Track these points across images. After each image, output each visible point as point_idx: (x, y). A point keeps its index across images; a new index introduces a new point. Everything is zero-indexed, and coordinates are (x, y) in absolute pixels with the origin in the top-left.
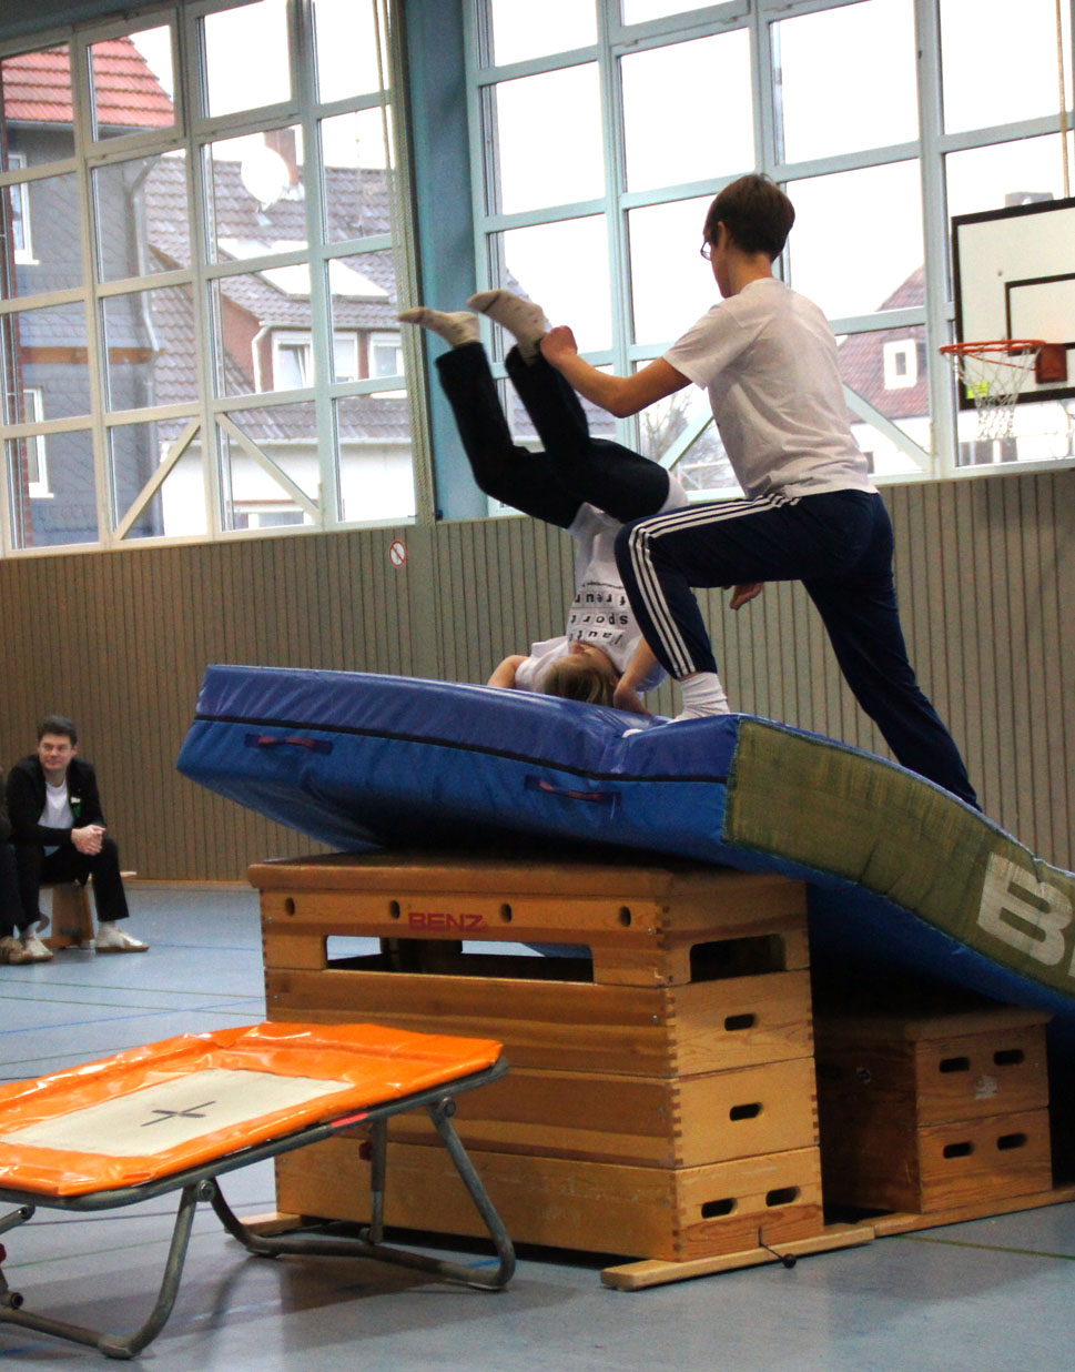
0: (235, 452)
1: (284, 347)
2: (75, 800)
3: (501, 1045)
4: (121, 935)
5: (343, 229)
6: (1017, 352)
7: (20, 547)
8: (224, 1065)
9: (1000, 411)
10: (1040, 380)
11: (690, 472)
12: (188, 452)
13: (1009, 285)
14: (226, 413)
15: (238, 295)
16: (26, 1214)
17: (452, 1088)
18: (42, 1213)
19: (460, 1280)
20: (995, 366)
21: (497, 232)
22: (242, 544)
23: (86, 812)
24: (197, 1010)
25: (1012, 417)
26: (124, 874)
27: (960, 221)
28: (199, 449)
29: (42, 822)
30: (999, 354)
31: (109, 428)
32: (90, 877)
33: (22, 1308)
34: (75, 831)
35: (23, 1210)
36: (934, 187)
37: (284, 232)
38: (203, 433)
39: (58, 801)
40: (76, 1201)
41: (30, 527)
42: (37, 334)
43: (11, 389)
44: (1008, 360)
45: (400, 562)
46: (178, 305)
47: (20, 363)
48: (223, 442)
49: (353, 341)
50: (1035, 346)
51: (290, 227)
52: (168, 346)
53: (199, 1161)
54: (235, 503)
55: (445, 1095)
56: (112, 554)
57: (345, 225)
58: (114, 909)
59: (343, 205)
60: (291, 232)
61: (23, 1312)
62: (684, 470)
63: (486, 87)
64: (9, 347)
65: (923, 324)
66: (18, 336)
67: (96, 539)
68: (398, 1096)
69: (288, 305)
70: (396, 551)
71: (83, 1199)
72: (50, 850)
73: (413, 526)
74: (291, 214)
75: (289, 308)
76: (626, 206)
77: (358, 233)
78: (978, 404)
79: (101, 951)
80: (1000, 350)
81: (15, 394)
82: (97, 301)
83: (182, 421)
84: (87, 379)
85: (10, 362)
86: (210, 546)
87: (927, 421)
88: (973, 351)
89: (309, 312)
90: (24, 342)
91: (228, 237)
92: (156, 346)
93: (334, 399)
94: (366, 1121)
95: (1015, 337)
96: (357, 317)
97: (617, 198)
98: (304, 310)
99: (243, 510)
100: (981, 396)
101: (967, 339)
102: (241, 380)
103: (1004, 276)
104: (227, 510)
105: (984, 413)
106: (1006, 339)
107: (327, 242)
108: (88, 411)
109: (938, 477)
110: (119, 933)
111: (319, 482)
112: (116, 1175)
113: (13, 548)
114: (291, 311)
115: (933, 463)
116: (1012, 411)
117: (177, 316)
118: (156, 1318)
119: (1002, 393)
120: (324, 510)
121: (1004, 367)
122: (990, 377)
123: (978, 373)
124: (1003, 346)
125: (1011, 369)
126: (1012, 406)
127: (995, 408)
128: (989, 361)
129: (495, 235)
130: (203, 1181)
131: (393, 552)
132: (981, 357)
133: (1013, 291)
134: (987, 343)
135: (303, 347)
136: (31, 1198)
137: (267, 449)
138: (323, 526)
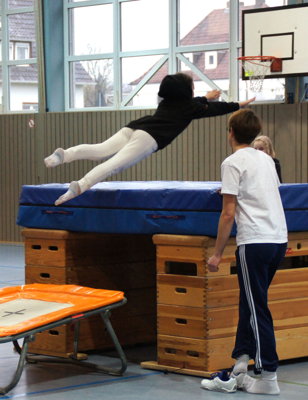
3: (123, 293)
6: (265, 60)
8: (24, 298)
9: (258, 82)
10: (272, 71)
13: (262, 36)
17: (110, 307)
20: (258, 65)
25: (262, 84)
27: (245, 12)
30: (258, 61)
44: (262, 63)
45: (32, 126)
50: (271, 59)
55: (107, 309)
68: (94, 309)
73: (37, 113)
76: (121, 1)
78: (250, 79)
88: (249, 59)
93: (9, 66)
94: (83, 317)
95: (263, 55)
100: (252, 75)
101: (246, 55)
103: (260, 33)
105: (253, 82)
106: (260, 55)
107: (8, 8)
111: (2, 96)
112: (2, 332)
115: (230, 99)
116: (262, 82)
119: (259, 75)
120: (3, 106)
121: (260, 66)
122: (255, 69)
123: (251, 67)
124: (260, 58)
125: (262, 67)
126: (262, 80)
127: (256, 80)
128: (255, 64)
129: (71, 9)
130: (32, 335)
131: (30, 122)
132: (251, 62)
133: (264, 38)
134: (255, 57)
138: (3, 112)
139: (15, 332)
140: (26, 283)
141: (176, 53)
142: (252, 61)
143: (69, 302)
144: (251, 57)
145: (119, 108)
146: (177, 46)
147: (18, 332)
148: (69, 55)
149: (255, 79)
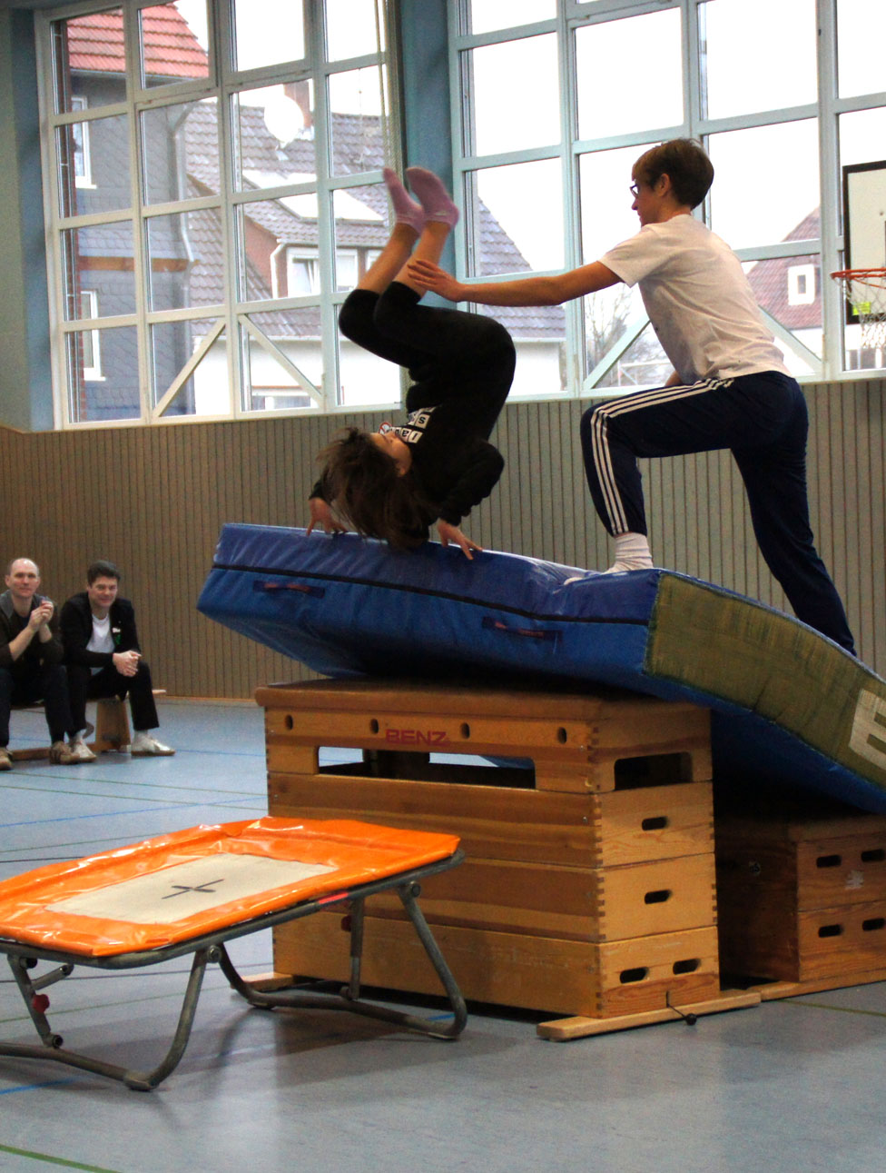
0: (253, 346)
1: (297, 261)
2: (116, 630)
3: (459, 839)
5: (347, 165)
7: (76, 421)
8: (232, 851)
9: (879, 326)
11: (628, 370)
12: (215, 344)
14: (246, 315)
15: (259, 217)
16: (66, 972)
17: (418, 873)
18: (79, 970)
19: (421, 1030)
20: (876, 289)
21: (472, 171)
22: (258, 422)
23: (125, 640)
24: (213, 805)
26: (155, 691)
27: (849, 170)
28: (224, 343)
29: (91, 648)
30: (879, 279)
31: (151, 325)
33: (62, 1047)
34: (117, 656)
35: (64, 968)
36: (829, 141)
37: (299, 167)
38: (228, 330)
39: (102, 631)
40: (108, 961)
41: (83, 405)
42: (92, 246)
43: (71, 291)
46: (211, 224)
47: (79, 269)
48: (244, 338)
49: (354, 257)
51: (304, 162)
52: (201, 257)
53: (210, 930)
54: (252, 388)
55: (411, 879)
56: (151, 428)
57: (349, 161)
58: (147, 720)
59: (347, 144)
60: (305, 167)
61: (63, 1051)
62: (624, 368)
63: (465, 51)
64: (69, 257)
65: (818, 254)
66: (77, 248)
67: (138, 415)
68: (374, 879)
69: (301, 226)
71: (115, 959)
72: (95, 671)
73: (398, 411)
74: (305, 151)
75: (301, 229)
76: (578, 152)
77: (359, 169)
78: (861, 320)
79: (136, 754)
80: (880, 276)
81: (74, 295)
82: (142, 219)
83: (213, 320)
84: (132, 284)
85: (70, 269)
86: (232, 424)
87: (820, 332)
88: (859, 276)
89: (316, 232)
90: (81, 253)
91: (252, 169)
92: (192, 259)
93: (335, 306)
94: (347, 899)
96: (357, 237)
97: (571, 144)
98: (314, 230)
99: (261, 393)
100: (864, 313)
101: (854, 266)
102: (261, 286)
103: (884, 215)
104: (247, 394)
105: (866, 326)
107: (332, 175)
108: (132, 309)
109: (828, 379)
110: (152, 740)
111: (322, 372)
112: (140, 939)
113: (70, 421)
114: (303, 231)
115: (824, 367)
117: (209, 233)
118: (171, 1058)
119: (881, 311)
120: (326, 395)
121: (883, 290)
122: (871, 298)
123: (862, 295)
124: (882, 273)
127: (875, 324)
128: (871, 285)
129: (470, 173)
130: (212, 947)
132: (864, 281)
134: (873, 271)
135: (312, 261)
136: (70, 958)
137: (279, 344)
138: (325, 409)
142: (865, 280)
144: (865, 271)
145: (579, 393)
148: (468, 276)
149: (873, 320)
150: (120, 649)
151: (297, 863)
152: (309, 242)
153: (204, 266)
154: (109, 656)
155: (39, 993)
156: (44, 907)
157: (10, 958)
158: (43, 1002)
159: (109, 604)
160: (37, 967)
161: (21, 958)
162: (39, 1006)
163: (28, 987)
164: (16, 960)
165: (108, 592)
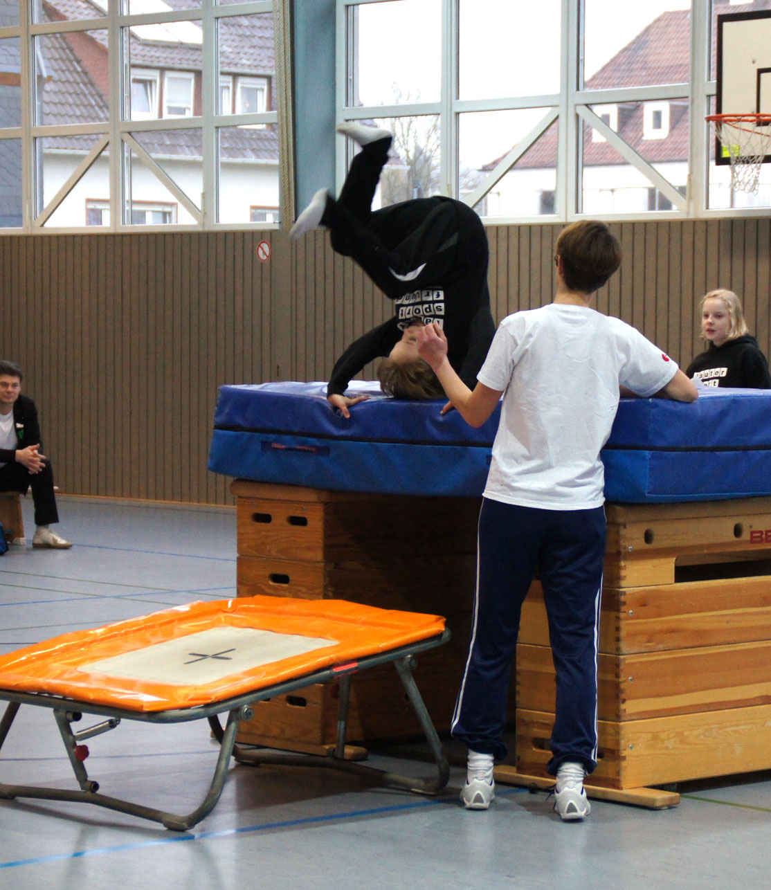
0: (133, 162)
1: (136, 81)
2: (19, 426)
3: (445, 619)
4: (52, 535)
6: (766, 123)
8: (232, 625)
9: (750, 168)
12: (98, 160)
13: (760, 71)
14: (130, 133)
16: (112, 725)
17: (414, 649)
18: (125, 723)
20: (748, 134)
21: (354, 5)
22: (139, 236)
23: (28, 436)
24: (118, 597)
25: (758, 173)
27: (723, 19)
28: (106, 159)
30: (751, 123)
31: (35, 138)
32: (30, 488)
33: (99, 792)
34: (18, 452)
35: (111, 722)
38: (111, 146)
39: (6, 427)
40: (157, 716)
44: (759, 129)
45: (265, 258)
48: (126, 155)
52: (51, 74)
54: (133, 202)
55: (409, 653)
56: (35, 237)
61: (99, 795)
65: (687, 97)
67: (20, 224)
68: (380, 651)
69: (140, 47)
70: (262, 249)
71: (162, 714)
73: (276, 231)
75: (142, 50)
78: (733, 162)
79: (37, 546)
80: (751, 121)
82: (30, 37)
84: (19, 97)
86: (114, 236)
88: (731, 121)
92: (45, 75)
93: (217, 128)
94: (356, 668)
95: (762, 112)
99: (136, 208)
100: (736, 155)
101: (724, 112)
103: (755, 64)
104: (127, 208)
105: (737, 168)
106: (755, 113)
108: (19, 123)
109: (692, 216)
111: (202, 191)
112: (180, 698)
114: (143, 53)
115: (689, 204)
116: (759, 169)
117: (60, 50)
118: (209, 802)
119: (752, 155)
120: (205, 213)
121: (754, 135)
122: (743, 142)
123: (734, 138)
124: (754, 118)
125: (759, 136)
126: (758, 165)
127: (746, 165)
128: (744, 130)
129: (352, 7)
130: (245, 706)
131: (260, 249)
132: (735, 125)
133: (763, 76)
134: (744, 116)
135: (151, 82)
136: (117, 712)
137: (160, 162)
138: (204, 226)
139: (210, 699)
140: (240, 594)
141: (576, 105)
142: (738, 125)
143: (328, 636)
144: (735, 116)
146: (578, 89)
147: (216, 697)
148: (347, 105)
149: (744, 162)
150: (21, 444)
151: (298, 636)
152: (148, 63)
153: (55, 82)
154: (12, 453)
155: (79, 743)
156: (75, 668)
157: (56, 711)
158: (83, 752)
159: (12, 400)
160: (82, 719)
161: (67, 712)
162: (79, 755)
163: (71, 737)
164: (62, 714)
165: (10, 389)
